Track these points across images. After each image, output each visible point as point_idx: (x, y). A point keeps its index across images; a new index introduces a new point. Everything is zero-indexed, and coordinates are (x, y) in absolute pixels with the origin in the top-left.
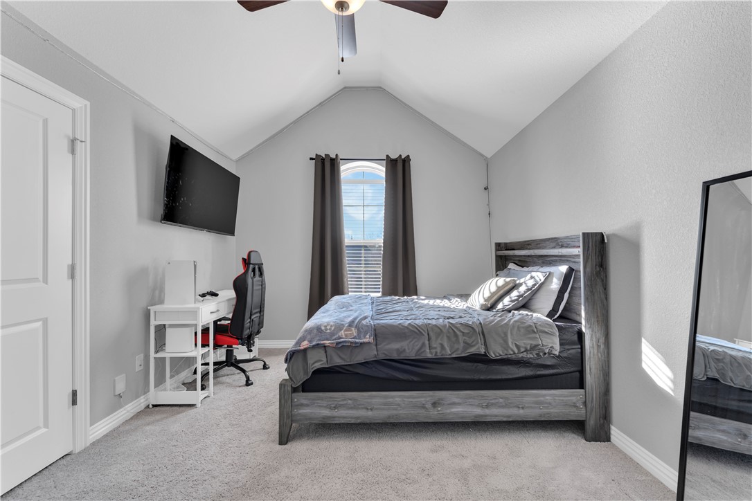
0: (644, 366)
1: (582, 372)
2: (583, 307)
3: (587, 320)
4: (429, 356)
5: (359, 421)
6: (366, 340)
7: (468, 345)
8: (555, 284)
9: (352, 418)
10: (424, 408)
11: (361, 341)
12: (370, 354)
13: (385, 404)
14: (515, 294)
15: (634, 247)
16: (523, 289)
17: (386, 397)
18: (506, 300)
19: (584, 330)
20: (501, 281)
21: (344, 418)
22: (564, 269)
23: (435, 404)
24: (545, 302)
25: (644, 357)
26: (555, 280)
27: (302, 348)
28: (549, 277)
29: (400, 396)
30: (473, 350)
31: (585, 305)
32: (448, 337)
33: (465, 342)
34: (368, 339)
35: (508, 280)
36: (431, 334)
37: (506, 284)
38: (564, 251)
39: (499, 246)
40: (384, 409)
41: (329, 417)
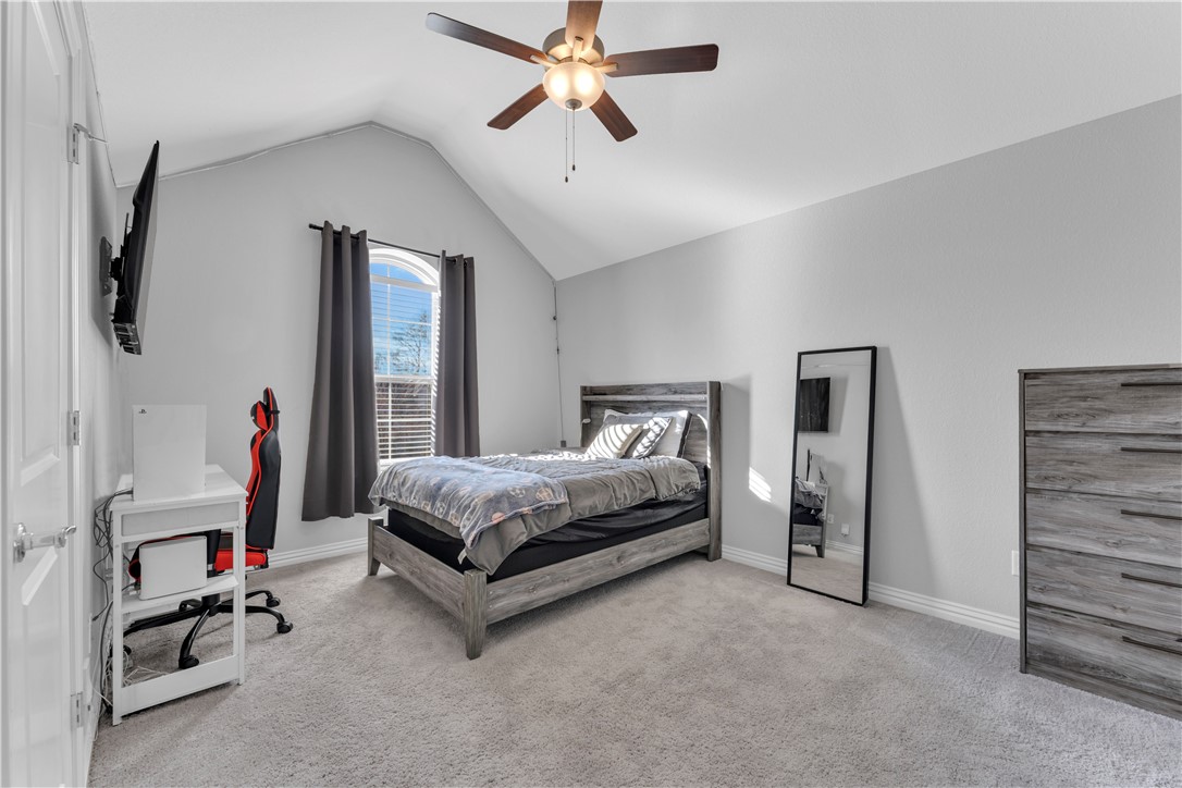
0: (751, 488)
1: (706, 504)
2: (709, 448)
3: (712, 458)
4: (616, 508)
5: (557, 598)
6: (563, 500)
7: (643, 492)
8: (679, 429)
9: (550, 596)
10: (611, 565)
11: (556, 502)
12: (565, 516)
13: (580, 571)
14: (645, 441)
15: (744, 394)
16: (651, 435)
17: (580, 563)
18: (640, 448)
19: (709, 466)
20: (628, 428)
21: (543, 598)
22: (684, 414)
23: (619, 559)
24: (673, 446)
25: (750, 482)
26: (678, 425)
27: (495, 522)
28: (672, 421)
29: (592, 558)
30: (648, 496)
31: (711, 446)
32: (628, 487)
33: (641, 490)
34: (563, 499)
35: (635, 426)
36: (615, 485)
37: (634, 431)
38: (688, 397)
39: (585, 391)
40: (579, 577)
41: (528, 603)
